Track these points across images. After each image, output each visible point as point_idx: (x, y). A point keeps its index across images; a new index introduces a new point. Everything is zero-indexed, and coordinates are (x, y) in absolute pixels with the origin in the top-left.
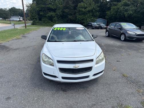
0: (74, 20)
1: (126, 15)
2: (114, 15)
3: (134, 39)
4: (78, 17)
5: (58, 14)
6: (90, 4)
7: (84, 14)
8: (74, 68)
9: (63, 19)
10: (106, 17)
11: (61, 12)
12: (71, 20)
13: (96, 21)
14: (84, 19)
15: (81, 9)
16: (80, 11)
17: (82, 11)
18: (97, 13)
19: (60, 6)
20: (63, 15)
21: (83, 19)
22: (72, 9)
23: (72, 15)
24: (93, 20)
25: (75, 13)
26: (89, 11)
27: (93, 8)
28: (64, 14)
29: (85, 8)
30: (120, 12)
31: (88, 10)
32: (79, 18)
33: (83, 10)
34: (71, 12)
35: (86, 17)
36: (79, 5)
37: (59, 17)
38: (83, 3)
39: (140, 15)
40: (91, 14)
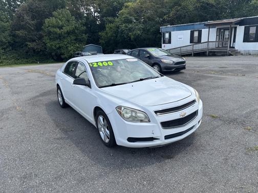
0: (41, 50)
1: (132, 37)
2: (112, 38)
3: (173, 70)
4: (48, 45)
5: (4, 40)
6: (68, 21)
7: (60, 37)
8: (181, 117)
9: (15, 50)
10: (101, 41)
11: (10, 36)
12: (34, 51)
13: (84, 48)
14: (62, 47)
15: (52, 30)
16: (50, 33)
17: (56, 33)
18: (84, 35)
19: (6, 24)
20: (14, 41)
21: (60, 48)
22: (32, 30)
23: (34, 41)
24: (78, 47)
25: (41, 38)
26: (68, 33)
27: (75, 27)
28: (17, 40)
29: (61, 28)
30: (122, 33)
31: (66, 30)
32: (52, 45)
33: (58, 30)
34: (32, 35)
35: (66, 43)
36: (46, 21)
37: (7, 47)
38: (54, 18)
39: (151, 36)
40: (73, 38)
